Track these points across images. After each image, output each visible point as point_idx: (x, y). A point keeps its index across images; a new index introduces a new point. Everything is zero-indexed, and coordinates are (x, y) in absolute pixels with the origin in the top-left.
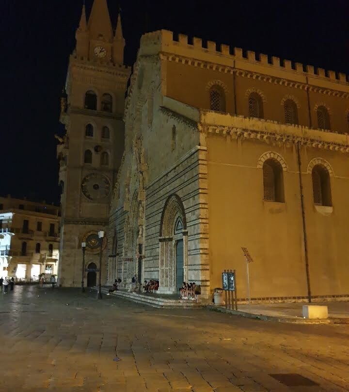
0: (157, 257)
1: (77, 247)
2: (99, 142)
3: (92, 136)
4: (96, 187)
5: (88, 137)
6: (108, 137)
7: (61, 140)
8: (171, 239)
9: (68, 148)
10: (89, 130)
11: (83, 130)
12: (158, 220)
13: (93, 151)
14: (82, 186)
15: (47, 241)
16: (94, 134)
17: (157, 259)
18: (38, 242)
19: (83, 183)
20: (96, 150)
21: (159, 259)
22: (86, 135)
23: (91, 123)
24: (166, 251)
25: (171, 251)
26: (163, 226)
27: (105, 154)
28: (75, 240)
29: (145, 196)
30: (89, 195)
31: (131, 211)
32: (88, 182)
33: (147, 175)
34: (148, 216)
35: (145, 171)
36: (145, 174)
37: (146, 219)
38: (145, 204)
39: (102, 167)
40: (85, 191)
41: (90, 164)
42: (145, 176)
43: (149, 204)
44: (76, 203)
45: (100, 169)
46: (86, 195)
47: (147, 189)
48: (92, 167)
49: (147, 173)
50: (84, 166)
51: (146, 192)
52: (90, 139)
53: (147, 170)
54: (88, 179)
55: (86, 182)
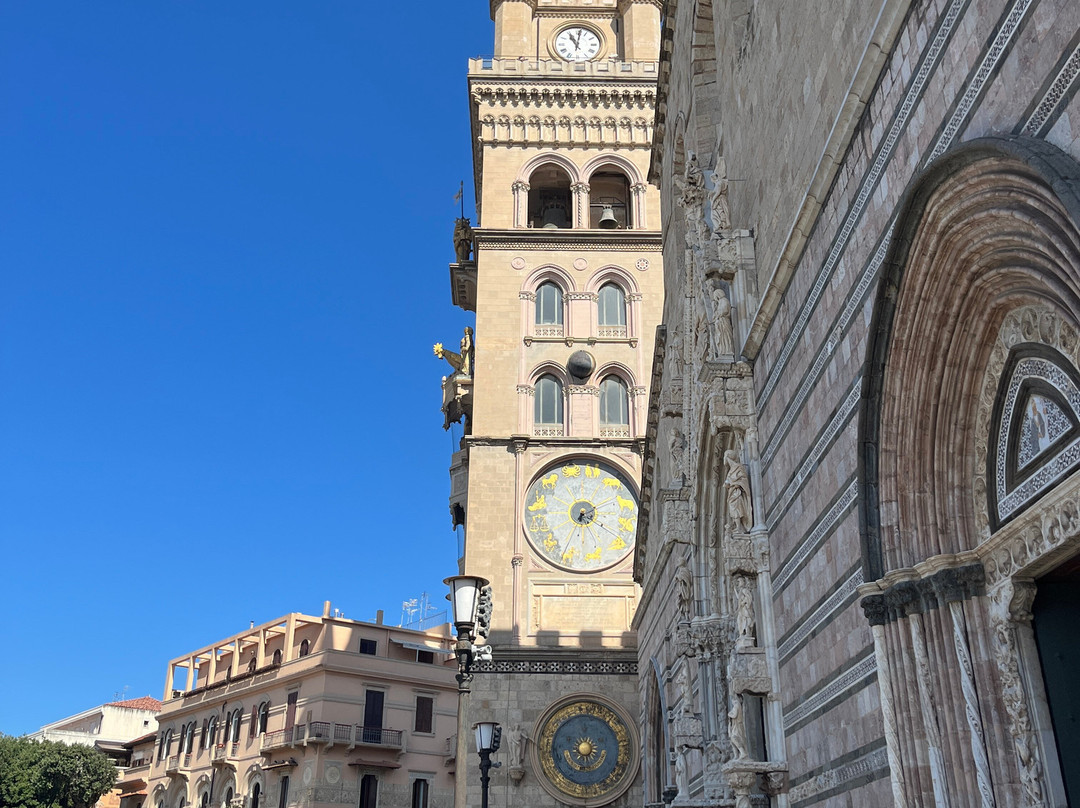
0: (873, 761)
3: (560, 321)
5: (543, 326)
8: (967, 582)
12: (841, 480)
14: (527, 514)
16: (566, 314)
17: (870, 778)
21: (886, 771)
24: (945, 692)
25: (988, 679)
26: (885, 490)
29: (749, 402)
30: (558, 547)
31: (702, 542)
32: (549, 497)
33: (749, 291)
34: (781, 502)
35: (740, 271)
36: (741, 285)
37: (772, 531)
38: (754, 446)
39: (603, 434)
40: (540, 532)
41: (557, 426)
42: (742, 294)
43: (779, 423)
44: (506, 584)
45: (595, 440)
46: (543, 549)
47: (758, 354)
48: (565, 437)
49: (749, 279)
50: (533, 436)
51: (753, 376)
52: (551, 330)
53: (748, 265)
54: (550, 485)
55: (543, 496)
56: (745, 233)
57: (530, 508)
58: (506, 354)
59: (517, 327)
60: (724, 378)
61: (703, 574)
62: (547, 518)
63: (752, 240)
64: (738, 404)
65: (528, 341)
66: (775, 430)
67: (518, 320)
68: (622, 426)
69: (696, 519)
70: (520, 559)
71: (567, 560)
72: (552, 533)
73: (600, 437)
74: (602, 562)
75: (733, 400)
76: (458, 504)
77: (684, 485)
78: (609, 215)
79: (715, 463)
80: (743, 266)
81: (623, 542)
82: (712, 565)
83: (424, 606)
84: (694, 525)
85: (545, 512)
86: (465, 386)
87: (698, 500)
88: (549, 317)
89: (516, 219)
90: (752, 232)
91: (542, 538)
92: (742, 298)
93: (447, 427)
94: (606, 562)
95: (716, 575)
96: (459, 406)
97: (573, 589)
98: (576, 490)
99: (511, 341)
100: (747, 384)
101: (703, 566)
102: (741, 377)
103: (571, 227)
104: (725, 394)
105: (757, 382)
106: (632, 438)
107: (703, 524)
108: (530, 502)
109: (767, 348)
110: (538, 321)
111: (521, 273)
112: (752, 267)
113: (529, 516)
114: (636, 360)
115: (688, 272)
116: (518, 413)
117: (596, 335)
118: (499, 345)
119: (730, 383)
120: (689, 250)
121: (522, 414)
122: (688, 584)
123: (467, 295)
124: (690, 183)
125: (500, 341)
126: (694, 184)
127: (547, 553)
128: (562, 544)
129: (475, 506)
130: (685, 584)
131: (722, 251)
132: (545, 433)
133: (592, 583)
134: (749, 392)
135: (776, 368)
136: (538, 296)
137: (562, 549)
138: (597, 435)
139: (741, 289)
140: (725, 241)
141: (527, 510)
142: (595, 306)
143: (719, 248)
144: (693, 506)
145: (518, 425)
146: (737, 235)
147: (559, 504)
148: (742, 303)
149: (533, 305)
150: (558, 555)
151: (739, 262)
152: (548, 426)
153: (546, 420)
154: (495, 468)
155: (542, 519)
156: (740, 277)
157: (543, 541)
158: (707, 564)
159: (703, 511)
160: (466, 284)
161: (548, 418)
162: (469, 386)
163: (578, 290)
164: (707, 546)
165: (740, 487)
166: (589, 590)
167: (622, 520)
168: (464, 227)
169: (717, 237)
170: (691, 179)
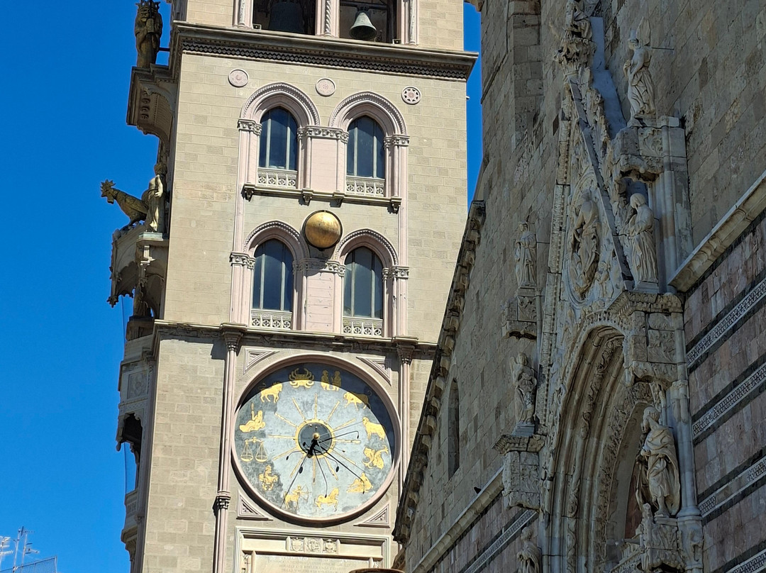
5: (269, 171)
14: (237, 437)
29: (678, 348)
30: (279, 484)
31: (558, 511)
32: (269, 414)
33: (679, 200)
34: (732, 484)
35: (667, 172)
36: (668, 190)
37: (709, 518)
38: (683, 404)
39: (347, 329)
40: (254, 462)
41: (282, 314)
42: (669, 203)
43: (735, 383)
44: (205, 533)
45: (338, 338)
46: (258, 487)
47: (696, 286)
48: (294, 331)
49: (679, 183)
50: (251, 327)
51: (683, 313)
52: (280, 179)
53: (677, 165)
54: (271, 397)
55: (260, 413)
56: (675, 122)
57: (242, 427)
58: (217, 207)
59: (233, 169)
60: (646, 312)
61: (556, 552)
62: (266, 443)
63: (681, 133)
64: (663, 348)
65: (248, 193)
66: (725, 391)
67: (235, 161)
68: (374, 321)
69: (551, 479)
70: (226, 500)
71: (291, 503)
72: (272, 465)
73: (342, 334)
74: (340, 509)
75: (658, 342)
76: (132, 415)
77: (535, 432)
78: (364, 20)
79: (585, 409)
80: (671, 166)
81: (368, 483)
82: (569, 541)
83: (21, 548)
84: (548, 487)
85: (263, 434)
86: (154, 247)
87: (556, 454)
88: (278, 160)
89: (236, 15)
90: (683, 121)
91: (257, 471)
92: (669, 209)
93: (113, 301)
94: (345, 509)
95: (575, 555)
96: (142, 274)
97: (297, 547)
98: (307, 406)
99: (224, 189)
100: (674, 322)
101: (556, 543)
102: (667, 312)
103: (313, 33)
104: (647, 334)
105: (690, 322)
106: (386, 338)
107: (560, 486)
108: (243, 420)
109: (713, 282)
110: (262, 163)
111: (241, 92)
112: (682, 169)
113: (241, 439)
114: (398, 231)
115: (563, 151)
116: (230, 291)
117: (343, 189)
118: (208, 193)
119: (655, 320)
120: (566, 122)
121: (237, 294)
122: (537, 565)
123: (151, 113)
124: (573, 33)
125: (208, 187)
126: (579, 35)
127: (263, 492)
128: (285, 481)
129: (167, 420)
130: (532, 564)
131: (644, 143)
132: (267, 322)
133: (325, 538)
134: (677, 334)
135: (733, 312)
136: (264, 129)
137: (285, 488)
138: (338, 331)
139: (668, 196)
140: (648, 131)
141: (238, 431)
142: (343, 148)
143: (641, 139)
144: (547, 461)
145: (230, 310)
146: (664, 123)
147: (283, 424)
148: (669, 215)
149: (256, 141)
150: (278, 496)
151: (665, 160)
152: (271, 314)
153: (268, 305)
154: (195, 370)
155: (258, 444)
156: (665, 179)
157: (258, 475)
158: (562, 539)
159: (562, 469)
160: (153, 98)
161: (272, 303)
162: (161, 249)
163: (322, 124)
164: (563, 516)
165: (666, 458)
166: (320, 547)
167: (369, 452)
168: (153, 14)
169: (638, 124)
170: (576, 27)
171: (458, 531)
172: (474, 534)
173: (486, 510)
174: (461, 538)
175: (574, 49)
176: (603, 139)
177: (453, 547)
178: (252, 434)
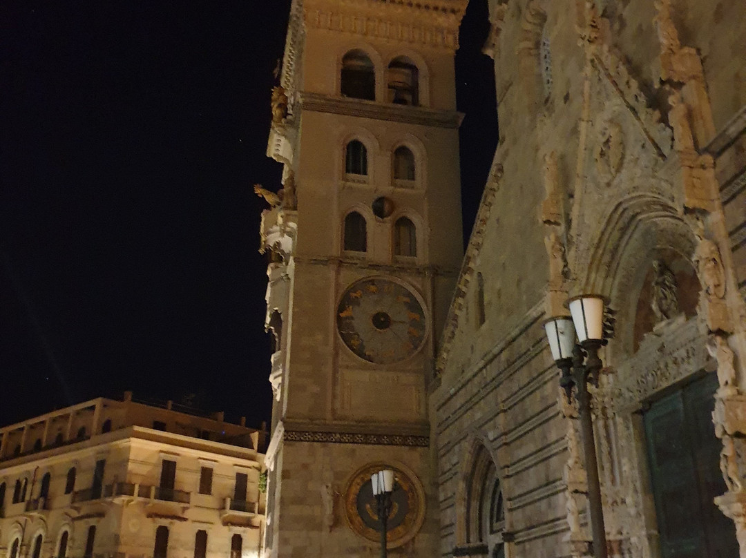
1: (328, 522)
2: (386, 189)
3: (365, 173)
4: (381, 321)
5: (352, 176)
6: (412, 177)
7: (270, 198)
9: (295, 208)
10: (355, 158)
11: (338, 157)
13: (368, 214)
14: (339, 319)
15: (228, 523)
16: (370, 169)
18: (203, 527)
19: (341, 308)
20: (379, 211)
22: (348, 171)
23: (362, 139)
27: (404, 223)
28: (319, 501)
30: (363, 346)
32: (356, 307)
33: (701, 98)
35: (693, 81)
39: (397, 262)
41: (362, 253)
45: (392, 266)
46: (351, 347)
47: (728, 146)
50: (344, 259)
51: (715, 167)
52: (358, 179)
54: (357, 298)
55: (351, 307)
56: (693, 51)
57: (342, 315)
60: (690, 167)
62: (354, 323)
63: (699, 57)
71: (369, 356)
72: (358, 335)
73: (395, 264)
80: (695, 77)
81: (411, 345)
85: (352, 318)
90: (699, 51)
91: (350, 339)
94: (399, 359)
98: (376, 303)
102: (703, 167)
103: (374, 101)
105: (724, 171)
108: (341, 310)
112: (701, 79)
113: (340, 321)
128: (365, 344)
132: (353, 258)
134: (712, 181)
137: (366, 347)
141: (338, 316)
146: (687, 51)
147: (363, 313)
150: (362, 352)
151: (691, 74)
152: (355, 253)
155: (350, 323)
157: (351, 341)
161: (355, 248)
165: (714, 260)
167: (411, 329)
170: (594, 22)
171: (490, 356)
172: (504, 356)
173: (514, 340)
174: (491, 361)
175: (593, 35)
176: (626, 80)
177: (485, 367)
178: (347, 318)
